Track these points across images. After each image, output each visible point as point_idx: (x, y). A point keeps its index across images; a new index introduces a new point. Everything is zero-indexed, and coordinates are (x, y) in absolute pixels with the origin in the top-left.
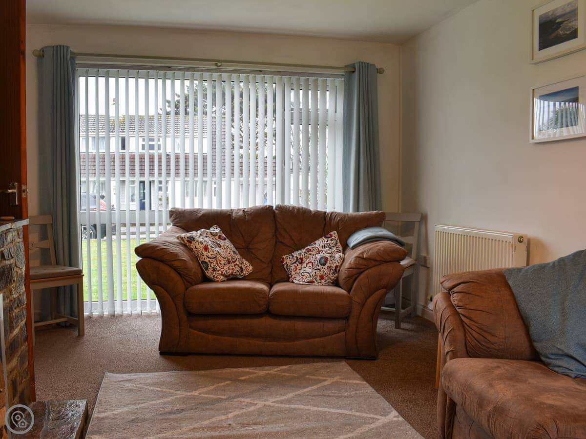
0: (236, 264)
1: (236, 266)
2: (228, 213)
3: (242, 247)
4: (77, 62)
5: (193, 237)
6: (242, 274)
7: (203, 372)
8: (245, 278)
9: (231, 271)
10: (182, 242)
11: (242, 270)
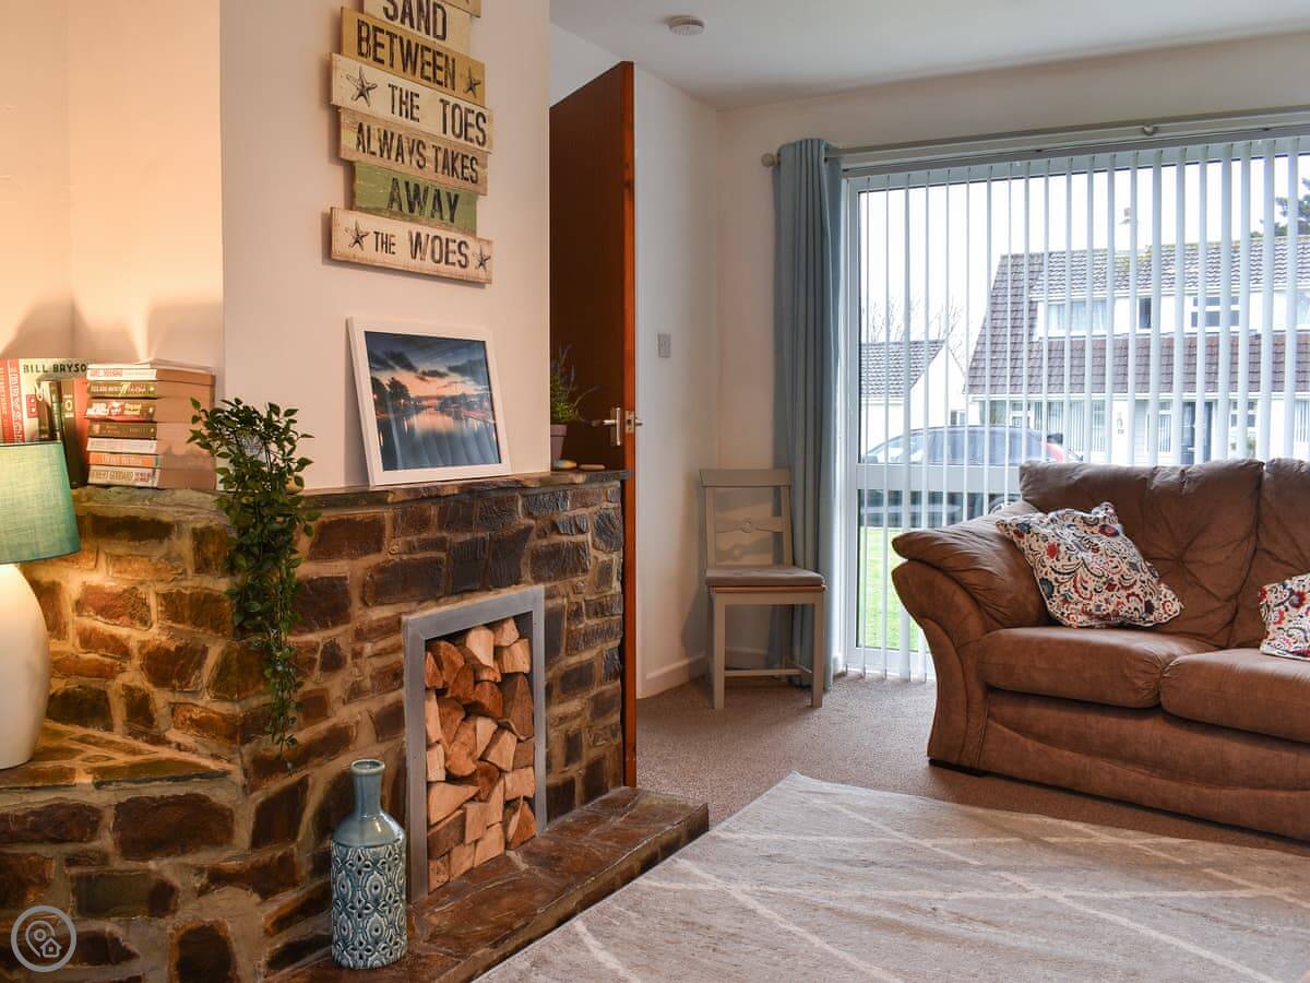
0: (1133, 594)
1: (1131, 599)
2: (1143, 476)
3: (1166, 556)
4: (844, 166)
5: (1028, 525)
6: (1152, 618)
7: (979, 811)
8: (1157, 629)
9: (1111, 608)
10: (1006, 534)
11: (1149, 608)
